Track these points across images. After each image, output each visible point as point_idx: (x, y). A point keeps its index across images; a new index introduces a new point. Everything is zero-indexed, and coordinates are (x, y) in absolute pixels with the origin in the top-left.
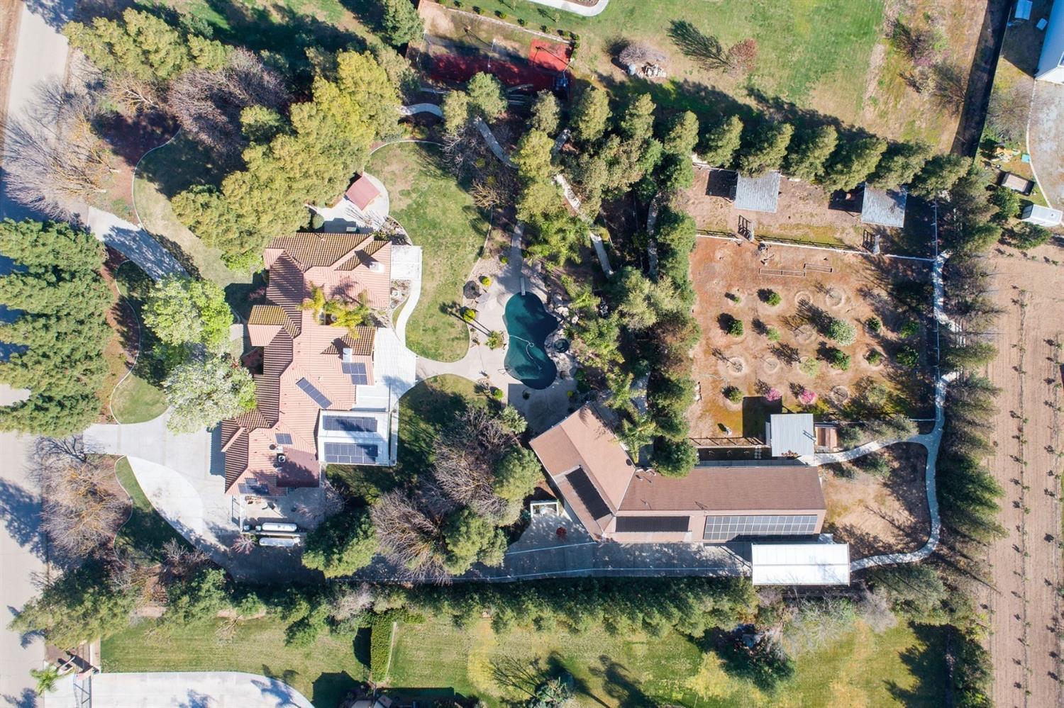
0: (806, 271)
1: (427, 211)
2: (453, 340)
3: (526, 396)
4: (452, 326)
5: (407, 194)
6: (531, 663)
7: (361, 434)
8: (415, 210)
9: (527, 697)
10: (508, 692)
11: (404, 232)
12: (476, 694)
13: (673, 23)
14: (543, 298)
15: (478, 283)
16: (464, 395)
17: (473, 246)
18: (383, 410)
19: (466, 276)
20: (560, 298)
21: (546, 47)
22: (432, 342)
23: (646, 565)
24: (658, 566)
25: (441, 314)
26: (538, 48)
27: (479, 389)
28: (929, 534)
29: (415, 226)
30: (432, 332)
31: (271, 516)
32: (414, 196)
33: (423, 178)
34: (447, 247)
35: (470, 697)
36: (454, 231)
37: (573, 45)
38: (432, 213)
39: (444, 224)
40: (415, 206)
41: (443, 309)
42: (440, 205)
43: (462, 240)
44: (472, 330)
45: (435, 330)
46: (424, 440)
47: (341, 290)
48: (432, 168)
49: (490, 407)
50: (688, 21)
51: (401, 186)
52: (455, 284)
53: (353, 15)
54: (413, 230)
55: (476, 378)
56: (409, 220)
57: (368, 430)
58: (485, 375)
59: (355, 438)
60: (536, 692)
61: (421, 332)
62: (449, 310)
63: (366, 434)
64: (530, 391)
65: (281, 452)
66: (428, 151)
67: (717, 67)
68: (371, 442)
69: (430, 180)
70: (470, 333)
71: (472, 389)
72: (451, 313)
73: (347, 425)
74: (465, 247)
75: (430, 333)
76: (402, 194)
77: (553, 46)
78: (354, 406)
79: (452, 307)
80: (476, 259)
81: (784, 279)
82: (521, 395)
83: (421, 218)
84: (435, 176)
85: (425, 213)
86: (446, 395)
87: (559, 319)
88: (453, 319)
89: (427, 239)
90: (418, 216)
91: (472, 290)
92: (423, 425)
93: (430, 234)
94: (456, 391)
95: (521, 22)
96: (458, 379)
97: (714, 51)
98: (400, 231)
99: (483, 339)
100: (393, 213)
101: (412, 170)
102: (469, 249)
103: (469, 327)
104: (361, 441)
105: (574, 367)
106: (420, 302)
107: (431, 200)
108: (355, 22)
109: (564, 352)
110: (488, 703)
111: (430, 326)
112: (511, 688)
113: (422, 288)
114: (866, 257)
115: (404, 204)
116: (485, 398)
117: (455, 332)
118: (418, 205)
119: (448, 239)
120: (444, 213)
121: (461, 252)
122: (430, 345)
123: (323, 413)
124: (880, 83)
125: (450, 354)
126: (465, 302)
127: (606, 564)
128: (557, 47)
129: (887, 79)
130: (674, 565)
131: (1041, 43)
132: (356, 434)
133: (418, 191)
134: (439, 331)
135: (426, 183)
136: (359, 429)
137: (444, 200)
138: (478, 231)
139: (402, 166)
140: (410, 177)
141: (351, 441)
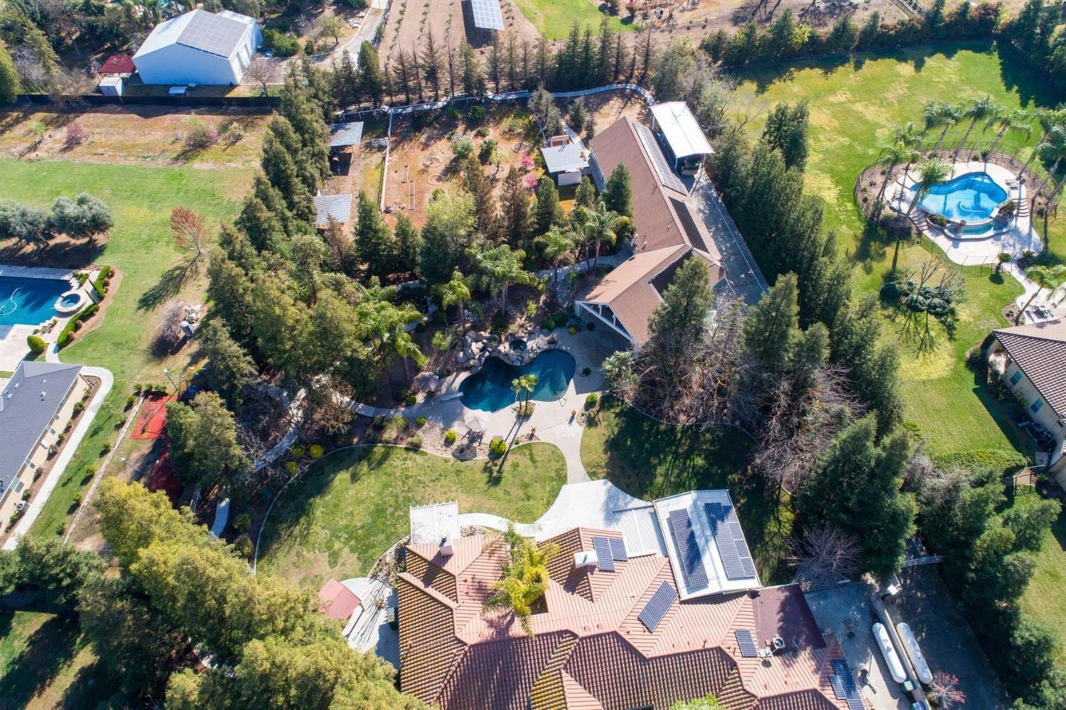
0: (408, 181)
1: (359, 525)
2: (534, 461)
3: (587, 372)
4: (515, 466)
5: (334, 557)
6: (893, 321)
7: (697, 533)
8: (358, 542)
9: (932, 318)
10: (938, 335)
11: (392, 549)
12: (962, 365)
13: (139, 308)
14: (464, 375)
15: (454, 446)
16: (604, 439)
17: (405, 459)
18: (654, 516)
19: (446, 461)
20: (461, 354)
21: (144, 422)
22: (543, 487)
23: (733, 246)
24: (730, 236)
25: (503, 482)
26: (143, 431)
27: (591, 422)
28: (625, 89)
29: (381, 537)
30: (529, 489)
31: (880, 677)
32: (337, 546)
33: (312, 539)
34: (409, 491)
35: (971, 369)
36: (386, 486)
37: (148, 393)
38: (361, 517)
39: (377, 500)
40: (353, 542)
41: (495, 481)
42: (350, 509)
43: (398, 474)
44: (517, 443)
45: (525, 486)
46: (678, 476)
47: (487, 597)
48: (297, 530)
49: (611, 406)
50: (140, 296)
51: (323, 566)
52: (458, 472)
53: (35, 698)
54: (388, 538)
55: (578, 429)
56: (374, 546)
57: (689, 525)
58: (572, 418)
59: (707, 541)
60: (922, 311)
61: (532, 502)
62: (495, 474)
63: (696, 528)
64: (580, 369)
65: (768, 650)
66: (272, 541)
67: (197, 267)
68: (704, 517)
69: (315, 528)
70: (521, 444)
71: (593, 430)
72: (500, 471)
73: (693, 558)
74: (407, 469)
75: (531, 491)
76: (336, 562)
77: (145, 414)
78: (660, 555)
79: (491, 472)
80: (424, 454)
81: (417, 193)
82: (586, 378)
83: (370, 530)
84: (309, 524)
85: (362, 527)
86: (611, 459)
87: (487, 354)
88: (507, 467)
89: (400, 517)
90: (366, 537)
91: (463, 454)
92: (659, 480)
93: (392, 515)
94: (601, 448)
95: (105, 452)
96: (584, 448)
97: (178, 272)
98: (390, 556)
99: (526, 429)
100: (363, 572)
101: (299, 554)
102: (409, 463)
103: (514, 446)
104: (709, 533)
105: (541, 332)
106: (490, 512)
107: (342, 523)
108: (48, 691)
109: (525, 343)
110: (964, 352)
111: (521, 493)
112: (933, 334)
113: (470, 512)
114: (392, 150)
115: (350, 559)
116: (601, 415)
117: (524, 461)
118: (351, 537)
119: (398, 491)
120: (362, 502)
121: (413, 472)
122: (548, 489)
123: (685, 595)
124: (230, 161)
125: (554, 462)
126: (482, 457)
127: (748, 275)
128: (146, 411)
129: (228, 158)
130: (724, 225)
131: (208, 86)
132: (700, 541)
133: (330, 540)
134: (526, 480)
135: (319, 532)
136: (692, 538)
137: (343, 505)
138: (385, 457)
139: (293, 569)
140: (310, 556)
141: (712, 544)
